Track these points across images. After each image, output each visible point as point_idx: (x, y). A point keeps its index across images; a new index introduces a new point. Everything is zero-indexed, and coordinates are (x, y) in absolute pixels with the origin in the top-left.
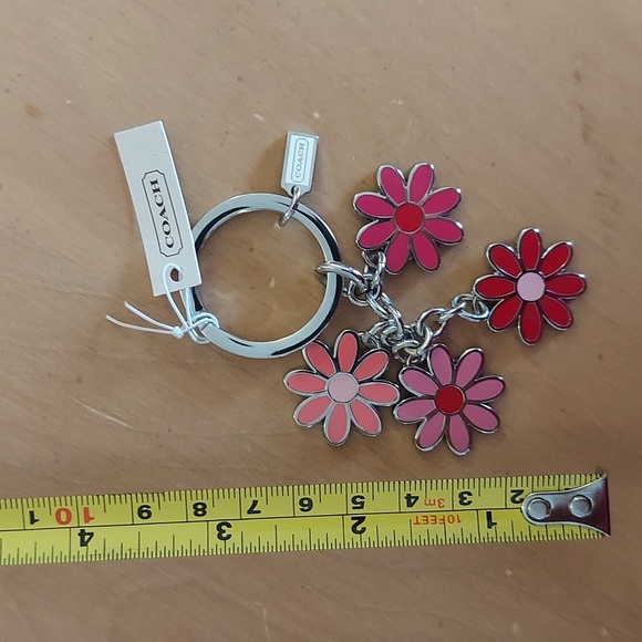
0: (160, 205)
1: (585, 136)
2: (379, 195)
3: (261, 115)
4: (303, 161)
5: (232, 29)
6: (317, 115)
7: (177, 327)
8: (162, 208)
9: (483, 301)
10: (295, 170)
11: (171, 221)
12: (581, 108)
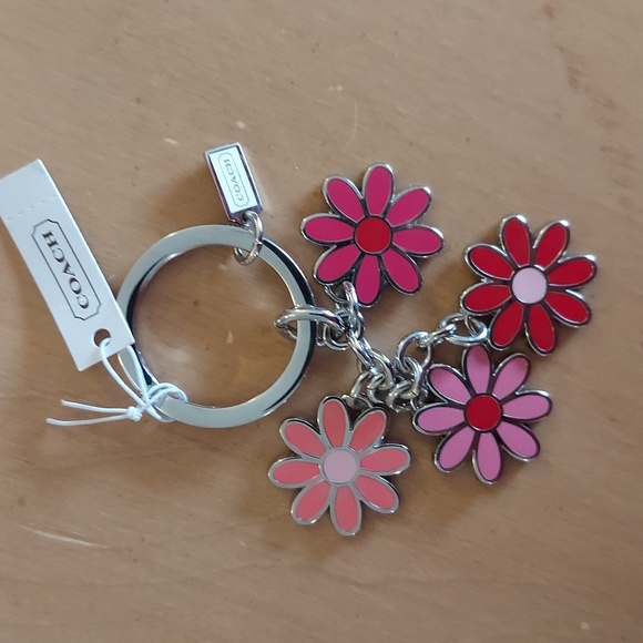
0: (60, 260)
1: (573, 81)
2: (330, 214)
3: (174, 138)
4: (238, 179)
5: (117, 41)
6: (241, 125)
7: (132, 408)
8: (63, 265)
9: (477, 318)
10: (235, 194)
11: (79, 276)
12: (562, 49)
